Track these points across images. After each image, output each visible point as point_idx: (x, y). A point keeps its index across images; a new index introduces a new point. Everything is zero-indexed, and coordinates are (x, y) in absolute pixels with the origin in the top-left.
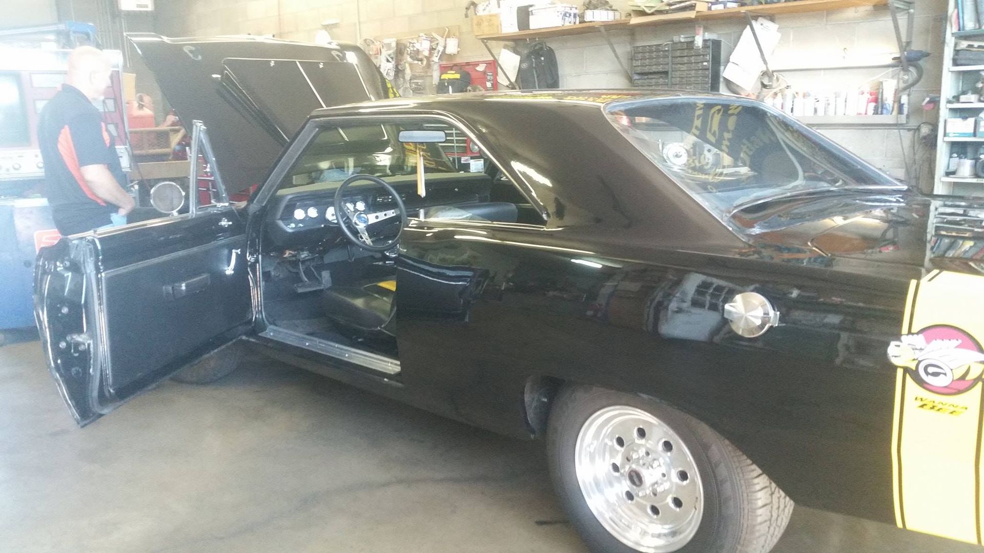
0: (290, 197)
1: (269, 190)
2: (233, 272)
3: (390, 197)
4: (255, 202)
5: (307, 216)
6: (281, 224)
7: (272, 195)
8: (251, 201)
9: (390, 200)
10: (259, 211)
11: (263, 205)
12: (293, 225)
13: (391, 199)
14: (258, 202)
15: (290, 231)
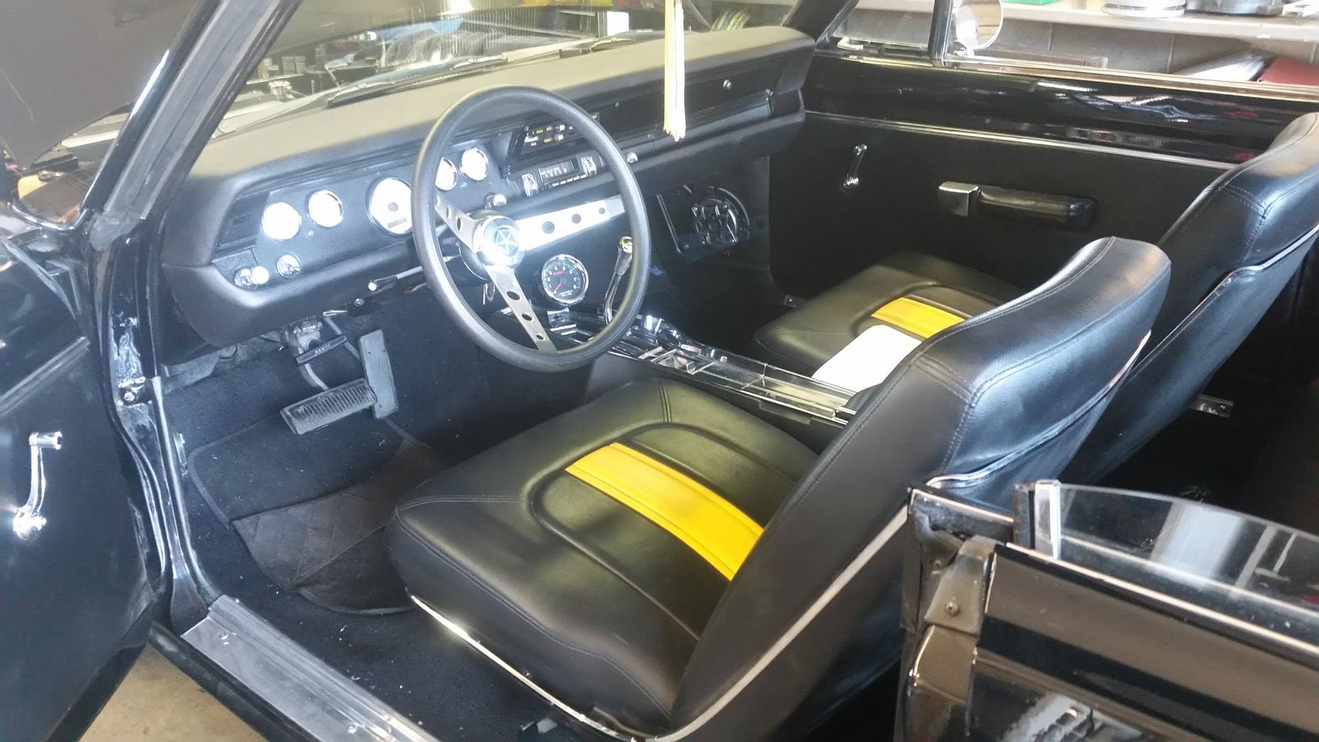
0: (240, 183)
1: (157, 167)
2: (40, 522)
3: (562, 128)
4: (109, 208)
5: (307, 224)
6: (214, 276)
7: (172, 178)
8: (97, 203)
9: (561, 137)
10: (131, 234)
11: (143, 217)
12: (260, 275)
13: (562, 132)
14: (118, 206)
15: (254, 301)
